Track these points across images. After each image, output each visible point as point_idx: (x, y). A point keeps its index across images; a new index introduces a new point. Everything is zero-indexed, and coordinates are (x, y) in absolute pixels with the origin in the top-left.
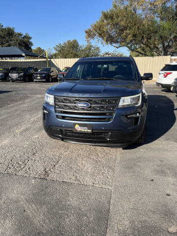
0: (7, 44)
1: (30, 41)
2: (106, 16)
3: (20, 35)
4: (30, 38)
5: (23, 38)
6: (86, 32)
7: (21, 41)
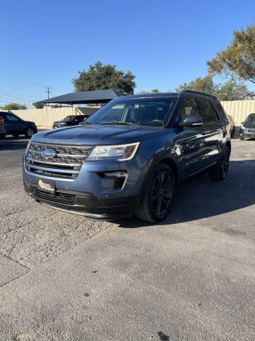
0: (104, 86)
1: (133, 81)
2: (240, 38)
3: (121, 74)
4: (133, 77)
5: (124, 77)
6: (209, 64)
7: (121, 81)
